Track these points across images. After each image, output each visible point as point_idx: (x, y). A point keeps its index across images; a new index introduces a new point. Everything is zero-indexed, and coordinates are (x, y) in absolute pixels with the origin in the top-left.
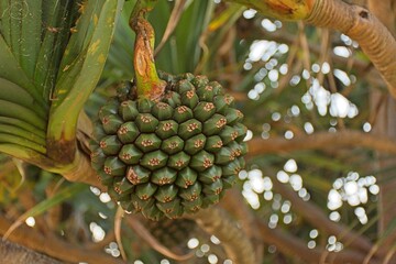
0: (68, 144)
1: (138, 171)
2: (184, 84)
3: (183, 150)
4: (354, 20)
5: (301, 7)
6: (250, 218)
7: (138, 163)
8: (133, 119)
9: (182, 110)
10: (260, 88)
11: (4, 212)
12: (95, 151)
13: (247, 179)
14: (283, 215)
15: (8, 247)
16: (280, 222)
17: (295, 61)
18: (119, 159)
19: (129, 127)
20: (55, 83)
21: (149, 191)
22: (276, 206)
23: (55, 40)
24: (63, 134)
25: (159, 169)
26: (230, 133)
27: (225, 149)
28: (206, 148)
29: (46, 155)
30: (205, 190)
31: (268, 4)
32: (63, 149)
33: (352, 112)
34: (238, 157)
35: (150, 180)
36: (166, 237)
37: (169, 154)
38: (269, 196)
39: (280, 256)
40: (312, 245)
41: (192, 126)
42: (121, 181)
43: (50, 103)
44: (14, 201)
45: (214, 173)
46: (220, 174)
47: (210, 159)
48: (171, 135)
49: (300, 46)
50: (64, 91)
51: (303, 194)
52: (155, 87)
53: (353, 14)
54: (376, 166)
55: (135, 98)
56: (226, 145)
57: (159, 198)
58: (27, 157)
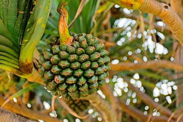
0: (29, 65)
1: (59, 77)
2: (81, 38)
3: (80, 68)
4: (161, 9)
5: (137, 3)
6: (116, 100)
7: (59, 74)
8: (58, 54)
9: (80, 50)
10: (123, 40)
11: (4, 95)
12: (40, 68)
13: (116, 82)
14: (133, 99)
15: (2, 111)
16: (131, 102)
17: (138, 28)
18: (51, 72)
19: (56, 57)
20: (23, 37)
21: (64, 87)
22: (129, 95)
23: (23, 17)
24: (26, 60)
25: (69, 76)
26: (102, 61)
27: (99, 68)
28: (90, 67)
29: (19, 70)
30: (90, 87)
31: (121, 2)
32: (27, 67)
33: (165, 51)
34: (106, 72)
35: (65, 82)
36: (76, 108)
37: (74, 70)
38: (126, 90)
39: (131, 118)
40: (146, 113)
41: (84, 57)
42: (51, 82)
43: (21, 46)
44: (8, 90)
45: (94, 79)
46: (97, 79)
47: (93, 72)
48: (75, 61)
49: (140, 20)
50: (27, 40)
51: (142, 89)
52: (68, 39)
53: (161, 7)
54: (176, 77)
55: (59, 44)
56: (100, 66)
57: (69, 90)
58: (10, 70)
